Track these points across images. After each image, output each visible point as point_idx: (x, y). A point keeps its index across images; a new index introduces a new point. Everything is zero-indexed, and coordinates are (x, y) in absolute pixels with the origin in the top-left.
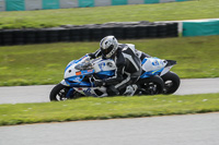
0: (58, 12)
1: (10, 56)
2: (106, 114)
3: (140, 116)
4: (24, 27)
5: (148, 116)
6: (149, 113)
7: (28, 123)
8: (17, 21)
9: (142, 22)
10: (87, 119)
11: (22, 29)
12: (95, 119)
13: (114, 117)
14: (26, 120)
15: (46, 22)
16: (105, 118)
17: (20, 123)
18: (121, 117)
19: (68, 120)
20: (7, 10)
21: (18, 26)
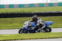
0: (33, 8)
1: (20, 20)
2: (46, 37)
3: (56, 38)
4: (24, 12)
5: (58, 38)
6: (59, 37)
7: (24, 39)
8: (22, 11)
9: (57, 11)
10: (41, 38)
11: (23, 13)
12: (43, 38)
13: (49, 38)
14: (24, 38)
15: (30, 11)
16: (46, 38)
17: (22, 39)
18: (51, 38)
19: (36, 39)
20: (19, 7)
21: (22, 12)
